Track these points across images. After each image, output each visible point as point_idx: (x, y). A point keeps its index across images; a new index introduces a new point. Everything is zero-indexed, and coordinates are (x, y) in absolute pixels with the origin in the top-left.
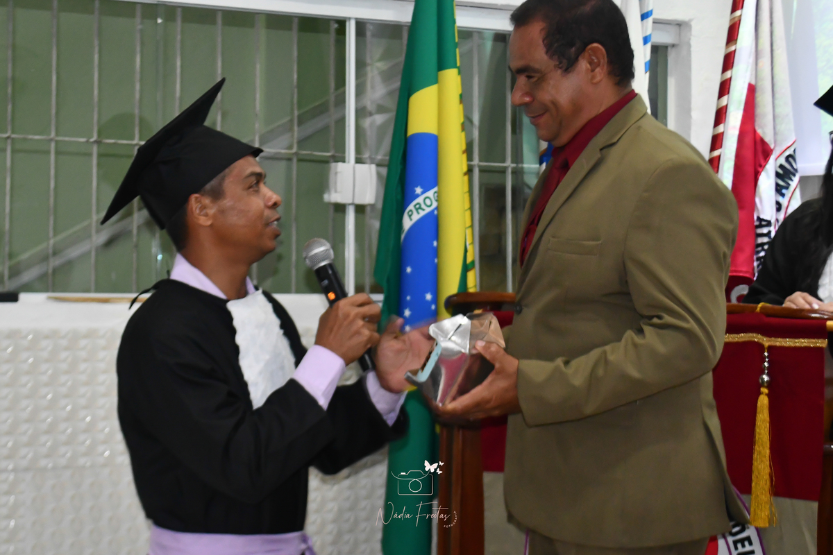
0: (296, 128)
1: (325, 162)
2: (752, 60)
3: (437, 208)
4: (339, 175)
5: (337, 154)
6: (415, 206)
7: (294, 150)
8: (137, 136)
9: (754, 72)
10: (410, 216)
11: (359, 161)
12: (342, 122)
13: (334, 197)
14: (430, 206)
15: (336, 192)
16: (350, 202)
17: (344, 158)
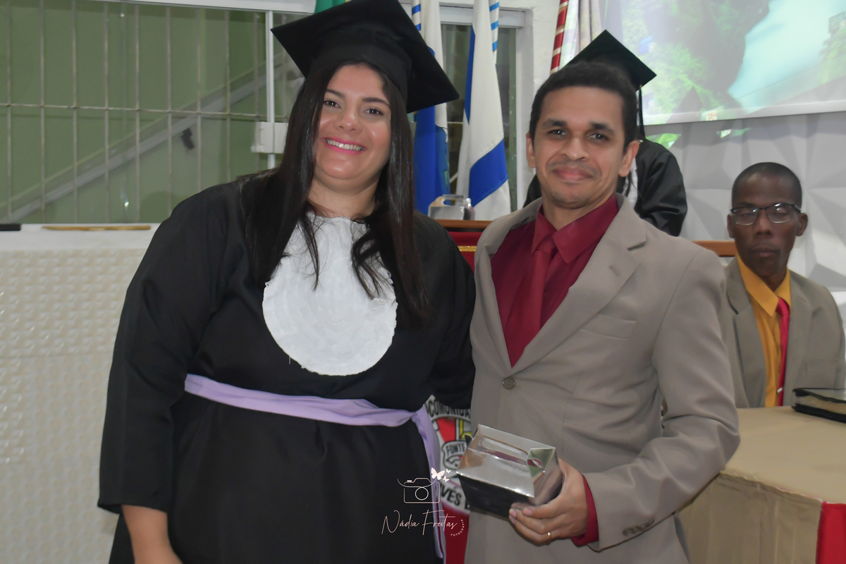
0: (229, 94)
1: (252, 121)
2: (576, 40)
4: (262, 131)
5: (261, 115)
7: (228, 112)
8: (107, 104)
11: (277, 120)
12: (263, 89)
13: (259, 148)
15: (260, 144)
16: (271, 152)
17: (266, 117)
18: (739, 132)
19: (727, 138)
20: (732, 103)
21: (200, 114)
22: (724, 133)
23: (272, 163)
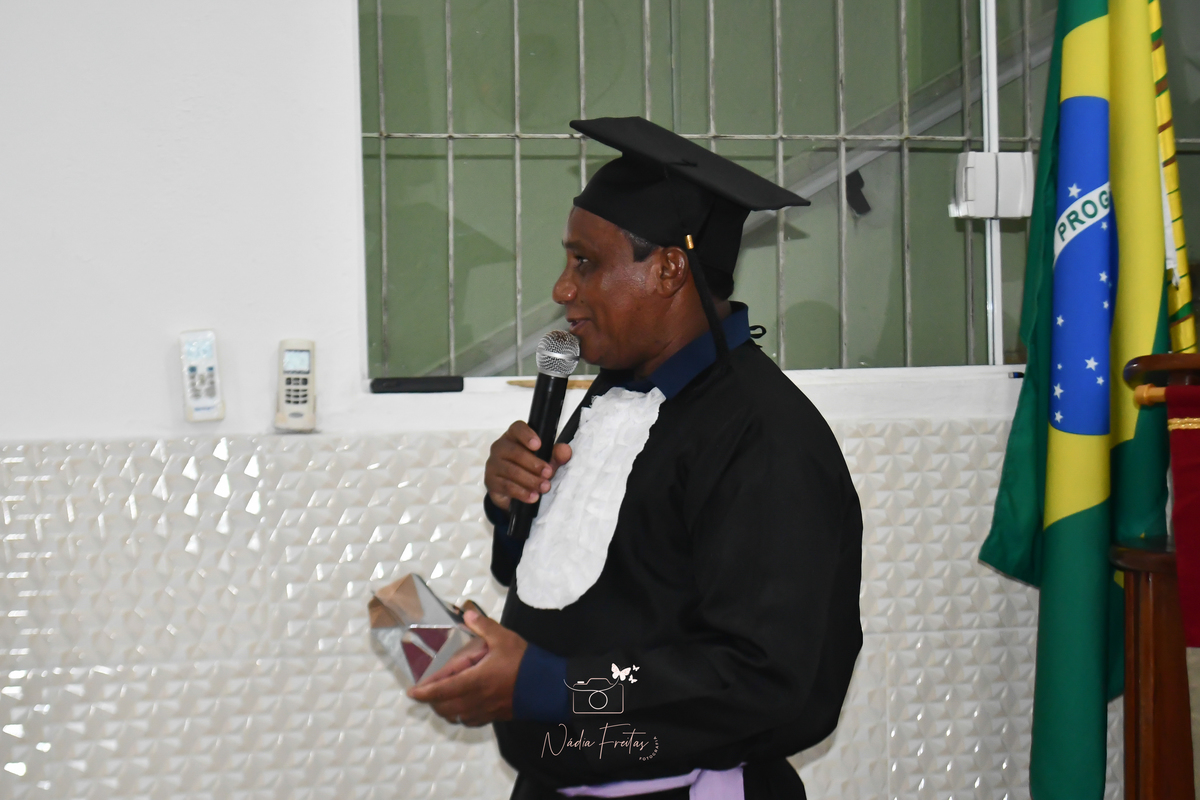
0: (906, 99)
1: (954, 151)
3: (1107, 219)
4: (970, 172)
5: (971, 138)
6: (1069, 217)
7: (905, 134)
11: (1004, 147)
13: (965, 208)
14: (1094, 216)
15: (967, 200)
16: (992, 215)
17: (982, 143)
21: (845, 140)
23: (994, 238)
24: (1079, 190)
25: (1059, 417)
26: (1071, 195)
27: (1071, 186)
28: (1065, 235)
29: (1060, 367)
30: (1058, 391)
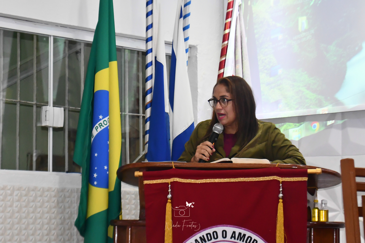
2: (233, 64)
3: (108, 126)
6: (99, 124)
9: (234, 70)
10: (96, 129)
14: (106, 124)
16: (52, 126)
17: (48, 103)
18: (340, 122)
19: (331, 126)
20: (338, 103)
22: (329, 123)
23: (51, 133)
24: (102, 117)
25: (95, 183)
26: (100, 118)
27: (100, 116)
28: (98, 130)
29: (96, 168)
30: (95, 175)
